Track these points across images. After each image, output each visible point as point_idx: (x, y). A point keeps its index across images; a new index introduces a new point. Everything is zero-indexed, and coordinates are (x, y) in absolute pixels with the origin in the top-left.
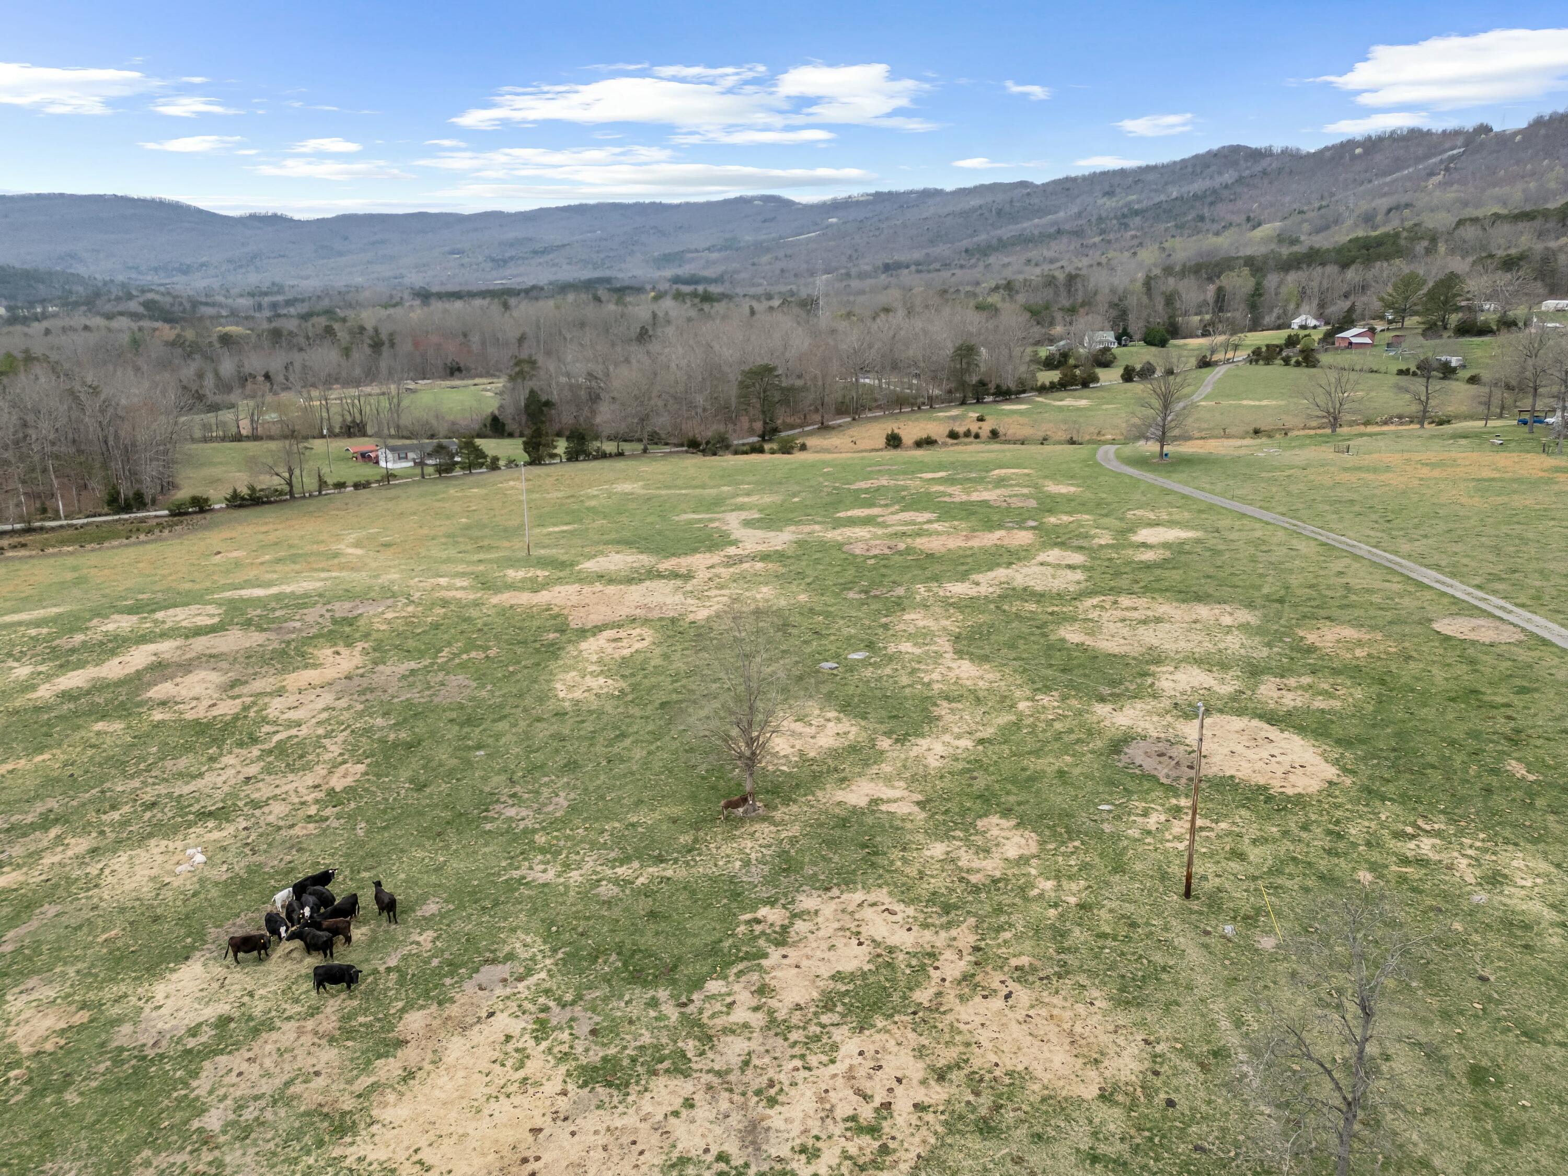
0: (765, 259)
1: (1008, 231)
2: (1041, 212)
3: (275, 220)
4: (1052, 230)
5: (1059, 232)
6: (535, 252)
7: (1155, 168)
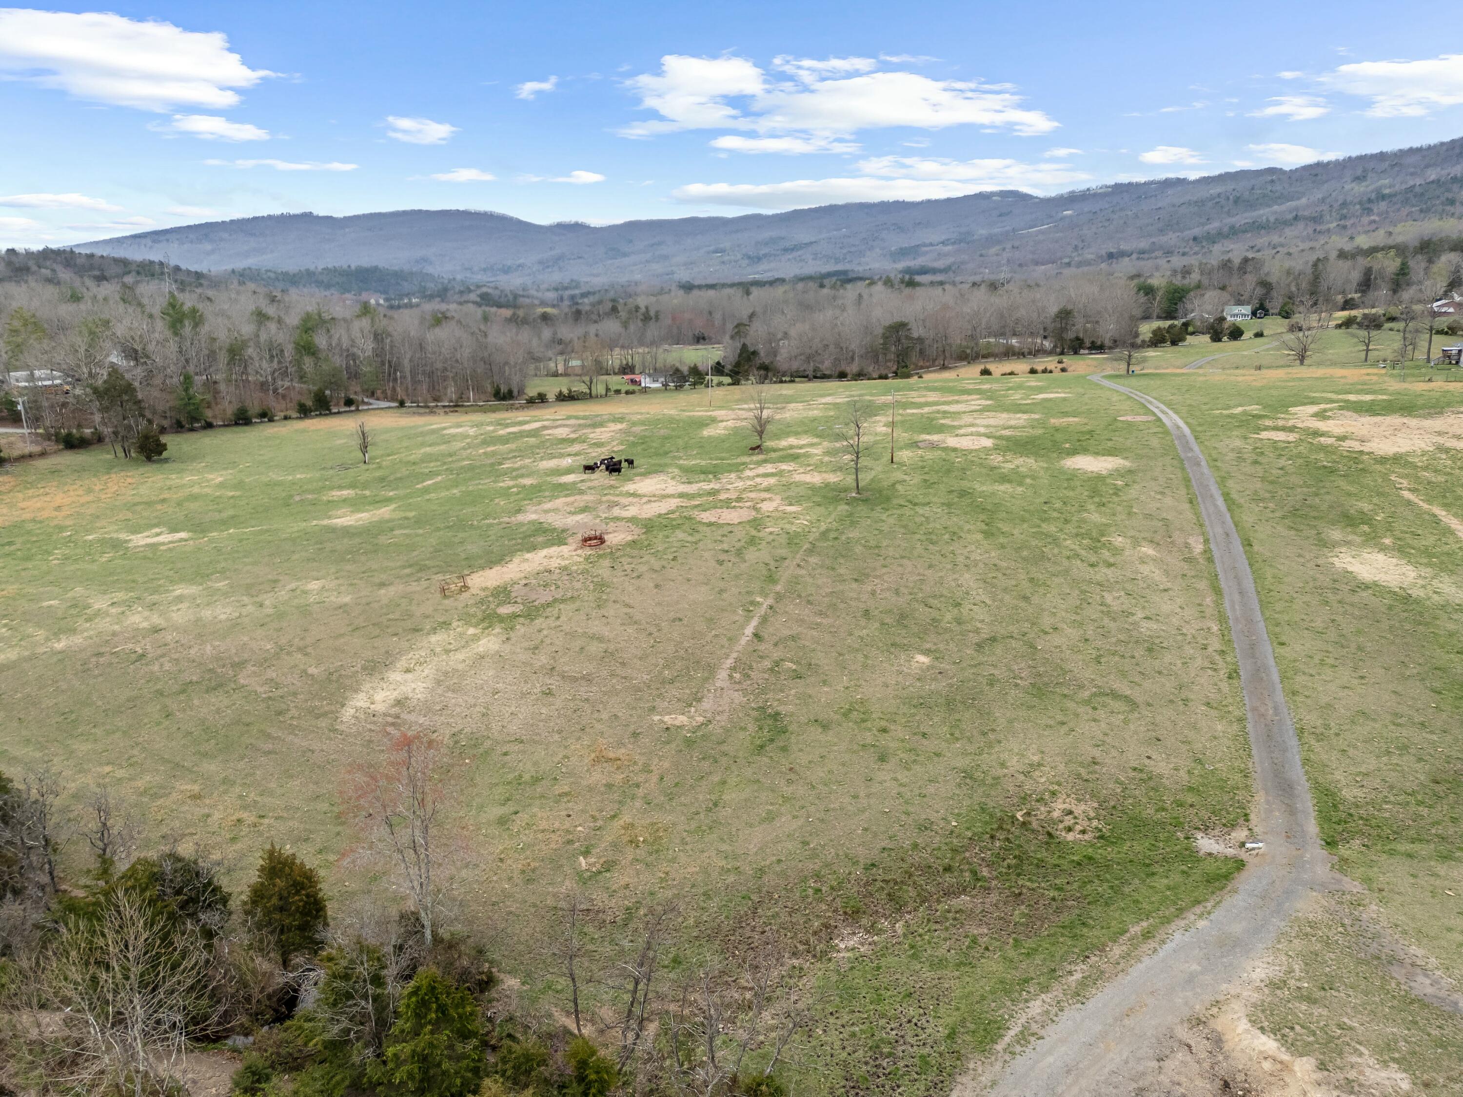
1: (1241, 219)
2: (1282, 198)
3: (577, 228)
4: (1290, 216)
5: (1296, 218)
6: (786, 250)
7: (1419, 150)
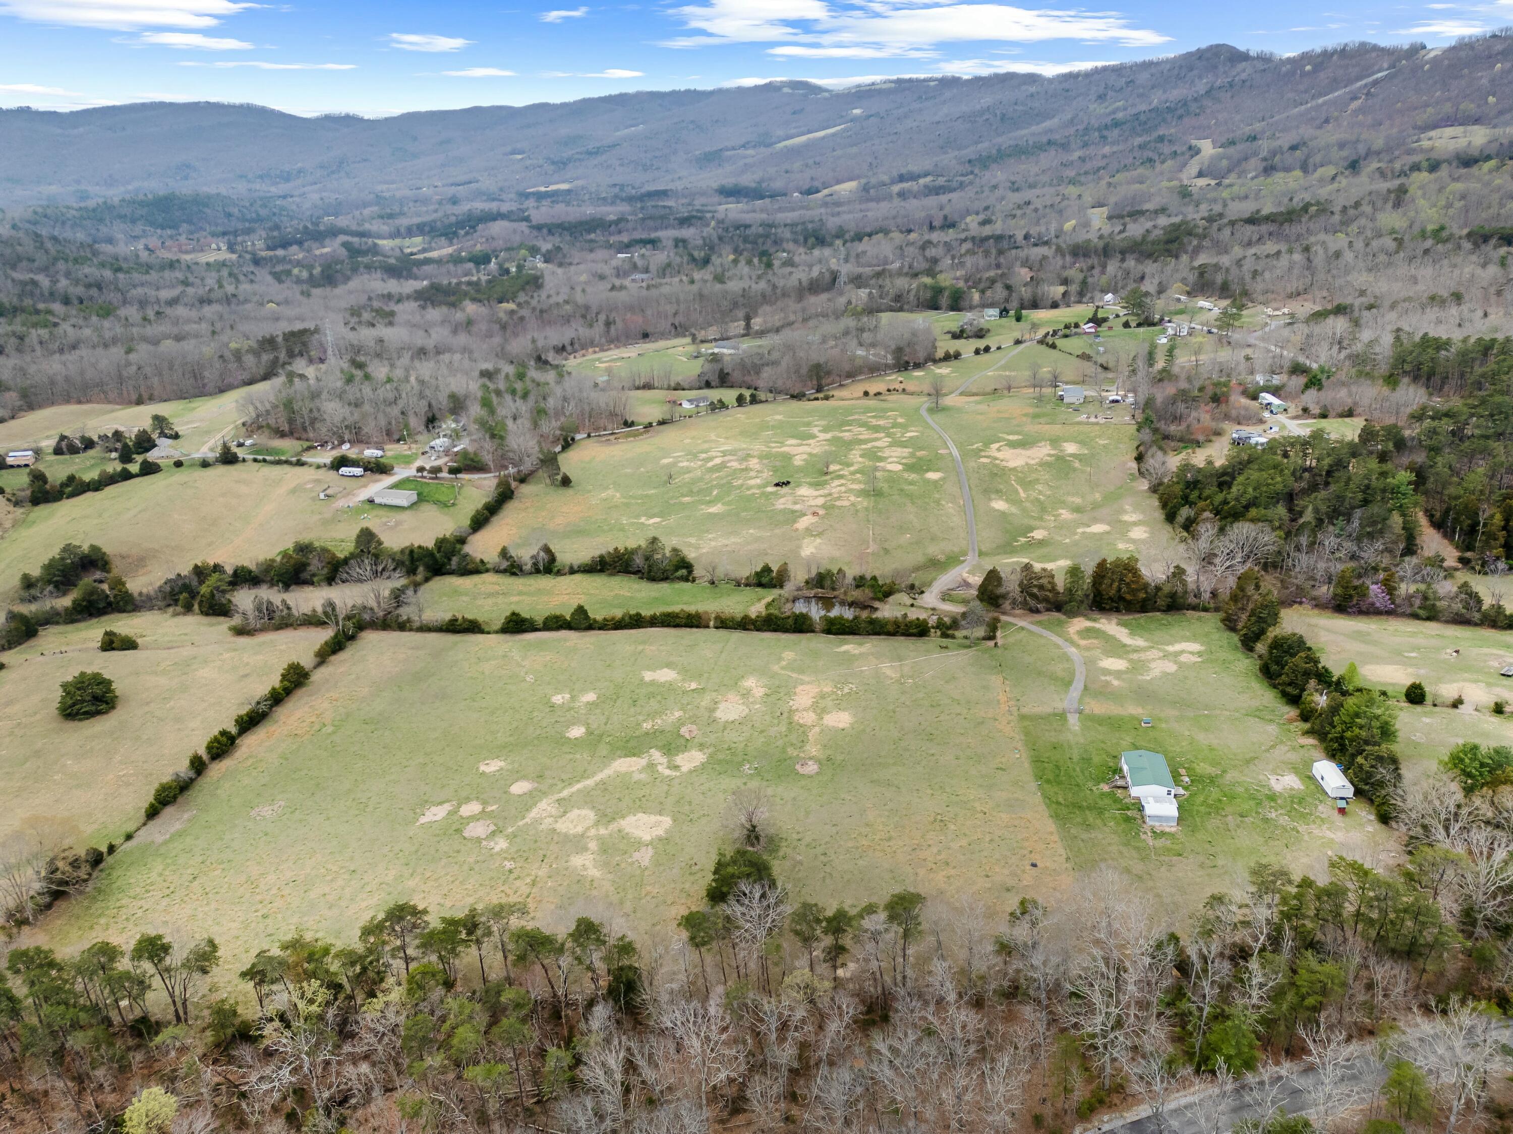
0: (797, 165)
1: (1005, 141)
3: (349, 121)
4: (1044, 139)
5: (1049, 143)
7: (1151, 64)
